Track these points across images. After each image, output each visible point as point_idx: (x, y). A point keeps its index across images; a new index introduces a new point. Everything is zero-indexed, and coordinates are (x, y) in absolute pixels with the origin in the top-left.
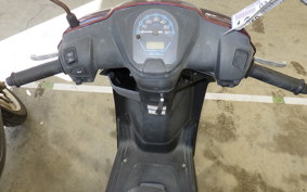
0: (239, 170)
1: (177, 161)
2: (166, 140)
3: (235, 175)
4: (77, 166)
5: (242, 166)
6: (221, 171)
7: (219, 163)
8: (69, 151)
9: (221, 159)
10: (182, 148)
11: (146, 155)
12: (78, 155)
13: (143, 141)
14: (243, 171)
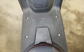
0: (77, 12)
1: (53, 15)
2: (47, 6)
3: (75, 14)
4: (9, 19)
5: (78, 10)
6: (69, 13)
7: (68, 10)
8: (4, 14)
9: (69, 8)
10: (55, 8)
11: (37, 14)
12: (9, 15)
13: (35, 8)
14: (79, 12)
